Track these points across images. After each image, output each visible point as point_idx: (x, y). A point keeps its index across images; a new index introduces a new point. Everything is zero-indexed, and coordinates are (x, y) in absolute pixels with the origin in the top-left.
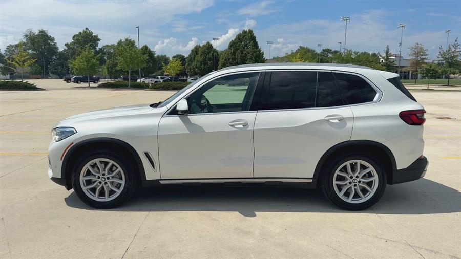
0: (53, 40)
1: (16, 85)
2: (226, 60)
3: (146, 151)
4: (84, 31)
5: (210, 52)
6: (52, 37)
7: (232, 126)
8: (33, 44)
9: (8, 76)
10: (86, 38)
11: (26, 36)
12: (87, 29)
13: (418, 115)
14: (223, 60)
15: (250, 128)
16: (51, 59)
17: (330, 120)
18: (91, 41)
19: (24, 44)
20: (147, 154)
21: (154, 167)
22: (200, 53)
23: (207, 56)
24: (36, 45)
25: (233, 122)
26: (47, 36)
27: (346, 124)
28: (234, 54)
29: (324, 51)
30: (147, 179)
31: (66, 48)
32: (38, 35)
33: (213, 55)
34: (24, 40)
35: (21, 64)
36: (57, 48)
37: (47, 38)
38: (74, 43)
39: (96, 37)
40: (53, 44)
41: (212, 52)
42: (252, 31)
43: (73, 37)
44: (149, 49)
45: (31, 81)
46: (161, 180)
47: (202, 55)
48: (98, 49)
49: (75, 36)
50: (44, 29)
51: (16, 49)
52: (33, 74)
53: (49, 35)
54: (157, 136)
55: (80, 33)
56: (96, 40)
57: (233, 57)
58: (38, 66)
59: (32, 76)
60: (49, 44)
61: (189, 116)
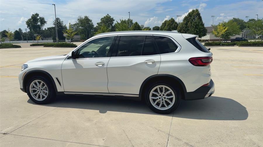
0: (91, 21)
1: (67, 45)
2: (181, 28)
3: (57, 77)
4: (107, 16)
5: (173, 24)
6: (91, 19)
7: (97, 65)
8: (82, 24)
9: (70, 41)
10: (108, 19)
11: (78, 19)
12: (108, 14)
13: (202, 60)
14: (180, 28)
15: (105, 66)
16: (90, 31)
17: (148, 63)
18: (110, 21)
19: (78, 24)
20: (57, 79)
21: (61, 85)
22: (167, 25)
23: (171, 27)
24: (83, 24)
25: (97, 63)
26: (88, 19)
27: (156, 65)
28: (186, 24)
29: (250, 20)
30: (58, 91)
31: (97, 25)
32: (84, 19)
33: (174, 26)
34: (78, 22)
35: (70, 34)
36: (93, 26)
37: (88, 20)
38: (101, 23)
39: (112, 19)
40: (91, 23)
41: (174, 24)
42: (198, 10)
43: (101, 19)
44: (138, 24)
45: (74, 43)
46: (65, 92)
47: (168, 26)
48: (113, 25)
49: (102, 18)
50: (87, 16)
51: (74, 26)
52: (81, 39)
53: (89, 18)
54: (61, 70)
55: (105, 17)
56: (112, 20)
57: (185, 26)
58: (84, 35)
59: (81, 40)
60: (89, 23)
61: (77, 60)
